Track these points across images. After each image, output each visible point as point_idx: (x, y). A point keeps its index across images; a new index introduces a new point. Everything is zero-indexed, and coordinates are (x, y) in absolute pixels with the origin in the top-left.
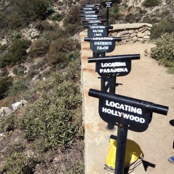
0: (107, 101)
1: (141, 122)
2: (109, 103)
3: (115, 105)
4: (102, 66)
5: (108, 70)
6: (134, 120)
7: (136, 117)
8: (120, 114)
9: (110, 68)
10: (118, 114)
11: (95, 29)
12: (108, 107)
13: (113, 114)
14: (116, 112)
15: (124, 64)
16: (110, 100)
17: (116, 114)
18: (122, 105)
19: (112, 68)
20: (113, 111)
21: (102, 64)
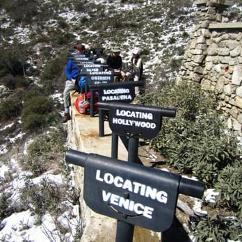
0: (118, 111)
1: (152, 127)
2: (120, 112)
3: (126, 114)
4: (105, 93)
5: (111, 97)
6: (145, 127)
7: (148, 123)
8: (131, 122)
9: (113, 95)
10: (129, 123)
11: (89, 68)
12: (119, 117)
13: (124, 124)
14: (127, 121)
15: (127, 91)
16: (120, 109)
17: (127, 124)
18: (133, 112)
19: (115, 95)
20: (124, 120)
21: (105, 91)
